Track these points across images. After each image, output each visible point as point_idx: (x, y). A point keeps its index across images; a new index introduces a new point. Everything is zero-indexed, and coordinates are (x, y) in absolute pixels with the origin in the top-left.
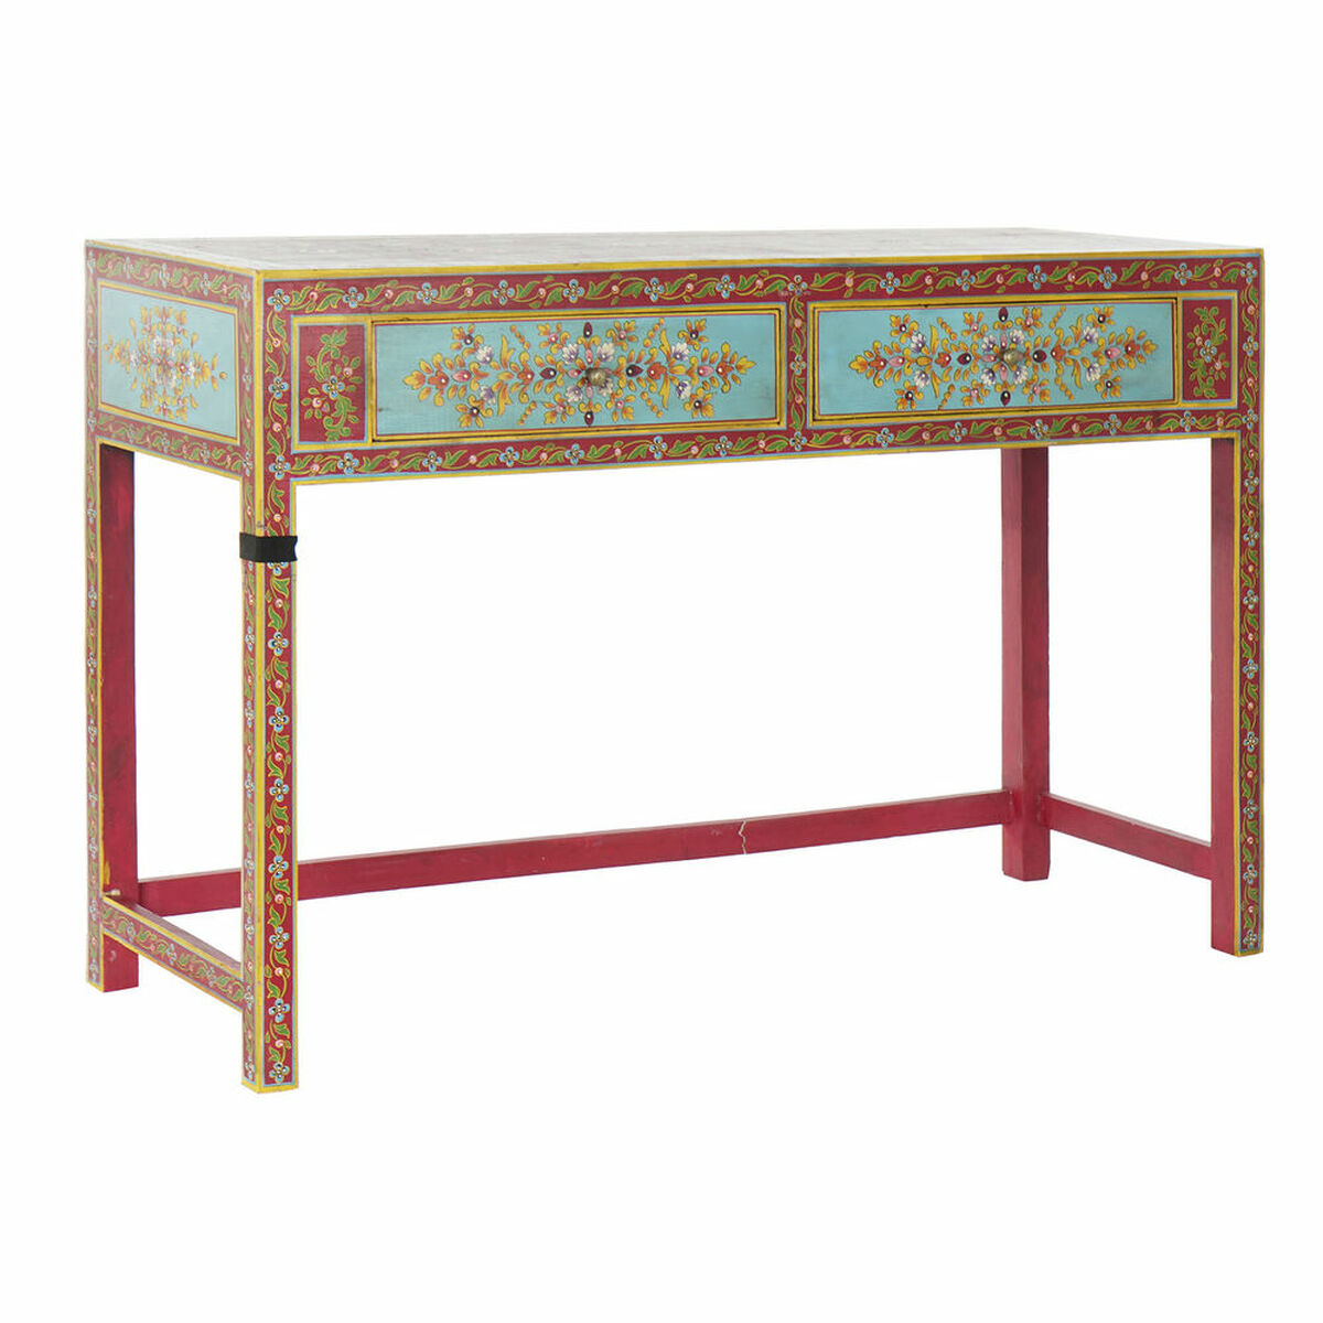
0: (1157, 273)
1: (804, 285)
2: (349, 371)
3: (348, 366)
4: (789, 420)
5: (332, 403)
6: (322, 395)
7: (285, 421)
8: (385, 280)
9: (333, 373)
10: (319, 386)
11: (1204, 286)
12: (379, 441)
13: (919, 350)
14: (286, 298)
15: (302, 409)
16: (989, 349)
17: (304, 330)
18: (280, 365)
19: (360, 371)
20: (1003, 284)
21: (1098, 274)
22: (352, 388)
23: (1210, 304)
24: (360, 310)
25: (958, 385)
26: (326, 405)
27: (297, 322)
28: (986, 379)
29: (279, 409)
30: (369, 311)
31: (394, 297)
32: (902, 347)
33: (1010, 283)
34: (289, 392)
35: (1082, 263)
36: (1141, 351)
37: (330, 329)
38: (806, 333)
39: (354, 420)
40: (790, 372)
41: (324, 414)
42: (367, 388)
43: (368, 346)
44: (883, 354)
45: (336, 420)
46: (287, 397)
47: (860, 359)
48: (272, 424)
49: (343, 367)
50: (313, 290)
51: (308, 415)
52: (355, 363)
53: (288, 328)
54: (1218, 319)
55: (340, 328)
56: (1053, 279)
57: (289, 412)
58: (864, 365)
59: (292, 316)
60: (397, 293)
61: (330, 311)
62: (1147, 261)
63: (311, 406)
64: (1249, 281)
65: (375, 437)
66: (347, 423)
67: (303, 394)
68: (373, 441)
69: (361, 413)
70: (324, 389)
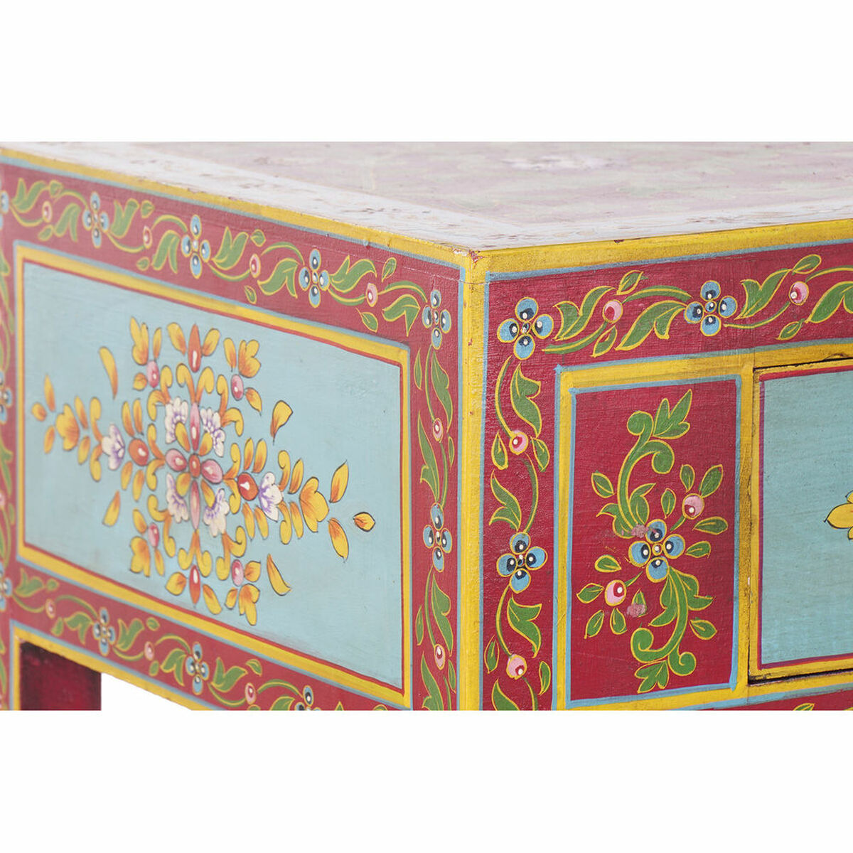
2: (695, 503)
3: (695, 490)
5: (653, 592)
6: (628, 571)
7: (536, 649)
8: (788, 256)
9: (656, 512)
10: (620, 548)
12: (764, 681)
14: (545, 322)
15: (580, 613)
17: (587, 403)
18: (526, 504)
19: (723, 503)
22: (702, 549)
24: (728, 341)
26: (639, 598)
27: (570, 382)
29: (521, 619)
30: (747, 341)
31: (813, 297)
34: (548, 571)
37: (649, 397)
39: (705, 631)
41: (633, 623)
42: (740, 543)
43: (745, 436)
45: (661, 637)
46: (542, 584)
48: (504, 660)
49: (681, 495)
50: (610, 296)
51: (593, 628)
52: (713, 478)
53: (547, 402)
55: (674, 392)
57: (545, 621)
59: (558, 368)
60: (818, 287)
61: (652, 348)
63: (600, 603)
65: (756, 672)
66: (689, 642)
67: (582, 574)
68: (751, 681)
69: (721, 613)
70: (634, 557)
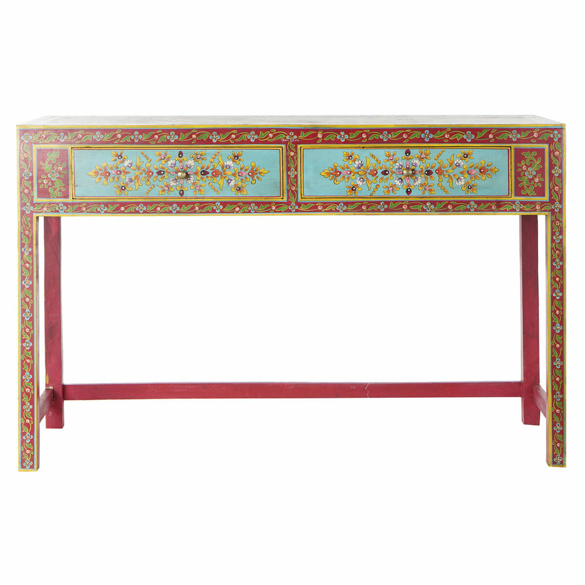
0: (498, 135)
1: (295, 137)
2: (61, 169)
3: (61, 166)
4: (288, 197)
5: (53, 182)
6: (48, 178)
7: (30, 189)
8: (78, 130)
9: (53, 169)
10: (46, 174)
11: (528, 141)
12: (76, 199)
13: (359, 168)
14: (31, 137)
15: (39, 184)
16: (399, 168)
17: (39, 151)
18: (28, 165)
19: (66, 168)
20: (407, 138)
21: (463, 135)
22: (62, 176)
23: (531, 150)
24: (66, 143)
25: (381, 185)
26: (50, 183)
27: (35, 147)
28: (398, 183)
29: (27, 184)
30: (70, 143)
31: (82, 137)
32: (350, 166)
33: (411, 137)
34: (32, 177)
35: (452, 129)
36: (489, 172)
37: (51, 150)
38: (297, 158)
39: (63, 189)
40: (288, 176)
41: (49, 187)
42: (70, 176)
43: (70, 158)
44: (339, 169)
45: (55, 189)
46: (31, 178)
47: (326, 171)
48: (24, 189)
49: (58, 167)
50: (43, 134)
51: (41, 187)
52: (64, 165)
53: (31, 149)
54: (536, 157)
55: (56, 150)
56: (436, 137)
57: (32, 185)
58: (329, 174)
59: (33, 145)
60: (83, 136)
61: (51, 143)
62: (492, 129)
63: (43, 183)
64: (556, 140)
65: (74, 197)
66: (60, 191)
67: (39, 178)
68: (73, 199)
69: (67, 185)
70: (49, 176)
